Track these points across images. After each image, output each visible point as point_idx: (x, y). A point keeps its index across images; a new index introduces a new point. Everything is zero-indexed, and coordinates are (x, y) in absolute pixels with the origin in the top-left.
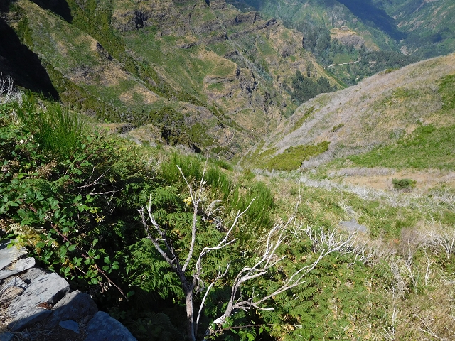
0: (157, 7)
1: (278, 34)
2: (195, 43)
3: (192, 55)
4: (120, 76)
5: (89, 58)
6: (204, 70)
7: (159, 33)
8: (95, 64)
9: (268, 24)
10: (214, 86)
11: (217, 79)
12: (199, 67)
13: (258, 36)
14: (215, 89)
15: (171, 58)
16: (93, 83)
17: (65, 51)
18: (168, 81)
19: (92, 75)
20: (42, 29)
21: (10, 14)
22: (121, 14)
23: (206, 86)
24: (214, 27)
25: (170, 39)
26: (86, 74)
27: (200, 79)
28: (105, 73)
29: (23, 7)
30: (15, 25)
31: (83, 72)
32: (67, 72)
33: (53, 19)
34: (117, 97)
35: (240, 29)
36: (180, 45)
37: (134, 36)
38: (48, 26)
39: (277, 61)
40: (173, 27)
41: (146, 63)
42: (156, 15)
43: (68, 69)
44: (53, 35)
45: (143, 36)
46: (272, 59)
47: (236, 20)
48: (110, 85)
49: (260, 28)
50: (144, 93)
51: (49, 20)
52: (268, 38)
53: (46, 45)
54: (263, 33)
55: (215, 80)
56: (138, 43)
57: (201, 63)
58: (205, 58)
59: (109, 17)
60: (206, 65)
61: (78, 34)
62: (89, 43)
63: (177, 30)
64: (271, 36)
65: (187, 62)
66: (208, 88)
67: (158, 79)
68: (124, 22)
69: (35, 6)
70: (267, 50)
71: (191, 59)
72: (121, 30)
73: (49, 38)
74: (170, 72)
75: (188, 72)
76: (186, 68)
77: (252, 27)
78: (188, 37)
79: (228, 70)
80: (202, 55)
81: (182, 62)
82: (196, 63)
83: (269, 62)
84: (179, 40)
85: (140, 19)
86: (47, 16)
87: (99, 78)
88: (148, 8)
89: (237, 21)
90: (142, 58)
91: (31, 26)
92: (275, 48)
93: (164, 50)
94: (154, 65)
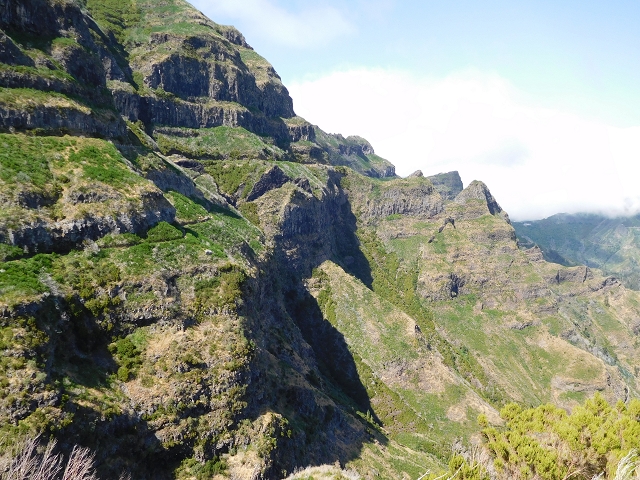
0: (478, 269)
1: (622, 300)
2: (531, 322)
3: (528, 340)
4: (445, 376)
5: (405, 346)
6: (550, 367)
7: (479, 304)
8: (413, 356)
9: (605, 284)
10: (570, 395)
11: (577, 385)
12: (541, 360)
13: (591, 302)
14: (573, 401)
15: (498, 343)
16: (411, 387)
17: (376, 335)
18: (501, 382)
19: (409, 373)
20: (348, 302)
21: (312, 281)
22: (432, 278)
23: (556, 394)
24: (542, 293)
25: (494, 314)
26: (402, 371)
27: (546, 381)
28: (426, 371)
29: (327, 272)
30: (315, 294)
31: (399, 368)
32: (378, 367)
33: (360, 288)
34: (443, 412)
35: (563, 289)
36: (510, 324)
37: (448, 308)
38: (355, 297)
39: (631, 343)
40: (499, 297)
41: (466, 350)
42: (475, 279)
43: (380, 363)
44: (361, 310)
45: (459, 309)
46: (619, 338)
47: (557, 277)
48: (431, 391)
49: (593, 290)
50: (481, 408)
51: (356, 289)
52: (608, 305)
53: (351, 325)
54: (598, 297)
55: (571, 387)
56: (454, 319)
57: (544, 354)
58: (551, 348)
59: (415, 281)
60: (554, 360)
61: (390, 309)
62: (404, 323)
63: (505, 300)
64: (611, 300)
65: (523, 351)
66: (561, 397)
67: (484, 378)
68: (435, 289)
69: (340, 270)
70: (610, 324)
71: (528, 347)
72: (429, 299)
73: (355, 315)
74: (501, 367)
75: (526, 367)
76: (522, 361)
77: (581, 288)
78: (521, 313)
79: (593, 372)
80: (545, 342)
81: (514, 350)
82: (537, 353)
83: (615, 343)
84: (508, 316)
85: (455, 285)
86: (353, 284)
87: (417, 379)
88: (466, 271)
89: (559, 279)
90: (458, 342)
91: (335, 297)
92: (621, 320)
93: (488, 330)
94: (478, 355)
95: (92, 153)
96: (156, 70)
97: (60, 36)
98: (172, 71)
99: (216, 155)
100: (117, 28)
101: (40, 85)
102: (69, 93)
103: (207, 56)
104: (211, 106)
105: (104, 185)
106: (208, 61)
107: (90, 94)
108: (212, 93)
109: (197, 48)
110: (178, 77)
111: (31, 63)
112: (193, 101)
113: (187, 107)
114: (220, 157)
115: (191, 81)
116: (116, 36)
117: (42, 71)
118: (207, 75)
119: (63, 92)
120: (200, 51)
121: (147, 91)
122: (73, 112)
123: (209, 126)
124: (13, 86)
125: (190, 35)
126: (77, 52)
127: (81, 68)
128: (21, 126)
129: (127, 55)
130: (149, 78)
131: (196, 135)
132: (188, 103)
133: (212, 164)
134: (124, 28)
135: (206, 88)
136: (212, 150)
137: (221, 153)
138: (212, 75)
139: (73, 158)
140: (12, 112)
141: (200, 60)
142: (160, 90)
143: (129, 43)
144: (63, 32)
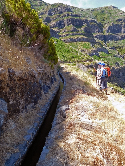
95: (85, 44)
96: (109, 29)
97: (83, 25)
98: (112, 28)
99: (121, 46)
100: (102, 21)
101: (79, 34)
102: (84, 35)
103: (122, 23)
104: (122, 35)
105: (85, 49)
106: (122, 24)
107: (88, 35)
108: (122, 31)
109: (119, 21)
110: (114, 29)
111: (78, 31)
112: (117, 34)
113: (115, 36)
114: (122, 47)
115: (117, 30)
116: (101, 23)
117: (80, 32)
118: (122, 27)
119: (83, 35)
120: (120, 22)
121: (106, 34)
122: (84, 38)
123: (121, 40)
124: (75, 35)
125: (118, 19)
126: (86, 28)
127: (87, 30)
128: (75, 41)
129: (103, 27)
130: (107, 31)
131: (117, 42)
132: (116, 35)
133: (120, 48)
134: (104, 21)
135: (121, 31)
136: (120, 45)
137: (123, 46)
138: (123, 27)
139: (82, 45)
140: (74, 39)
141: (120, 24)
142: (109, 33)
143: (104, 24)
144: (84, 24)
